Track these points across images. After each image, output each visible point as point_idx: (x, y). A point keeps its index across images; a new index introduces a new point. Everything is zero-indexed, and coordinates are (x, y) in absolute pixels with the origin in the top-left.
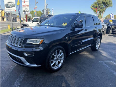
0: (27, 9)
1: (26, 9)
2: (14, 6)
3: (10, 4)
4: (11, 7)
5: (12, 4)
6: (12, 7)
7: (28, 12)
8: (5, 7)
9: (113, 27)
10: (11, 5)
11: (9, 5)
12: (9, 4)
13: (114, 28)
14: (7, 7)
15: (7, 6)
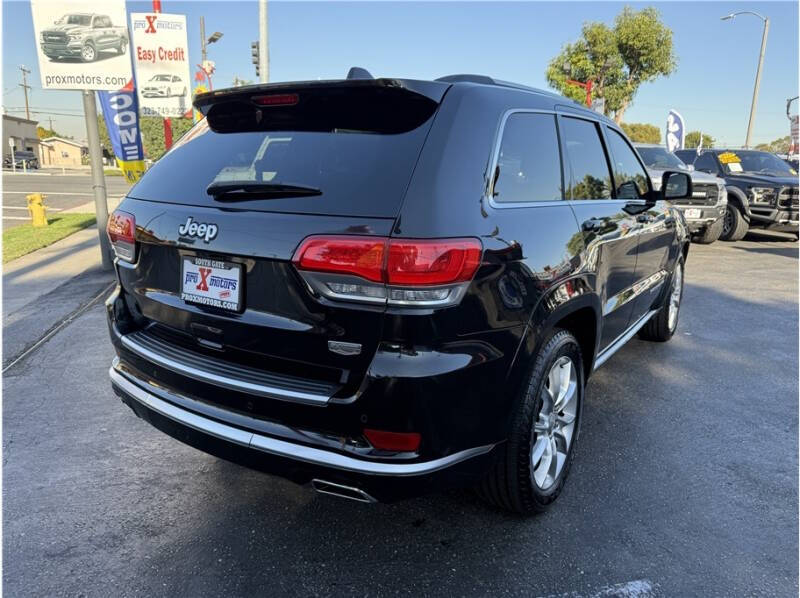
0: (176, 79)
1: (163, 78)
2: (120, 53)
3: (86, 32)
4: (89, 55)
5: (99, 32)
6: (101, 56)
7: (182, 103)
8: (43, 59)
9: (758, 195)
10: (89, 42)
11: (73, 43)
12: (73, 29)
13: (761, 203)
14: (55, 59)
15: (60, 49)
